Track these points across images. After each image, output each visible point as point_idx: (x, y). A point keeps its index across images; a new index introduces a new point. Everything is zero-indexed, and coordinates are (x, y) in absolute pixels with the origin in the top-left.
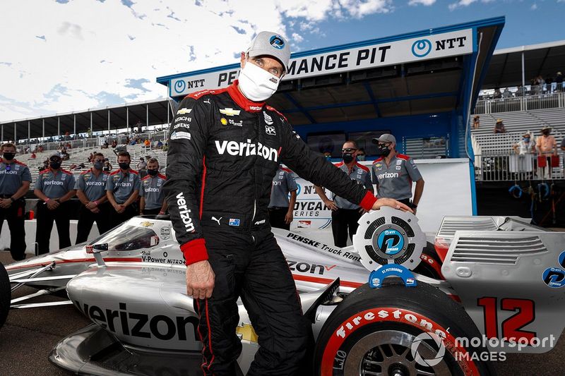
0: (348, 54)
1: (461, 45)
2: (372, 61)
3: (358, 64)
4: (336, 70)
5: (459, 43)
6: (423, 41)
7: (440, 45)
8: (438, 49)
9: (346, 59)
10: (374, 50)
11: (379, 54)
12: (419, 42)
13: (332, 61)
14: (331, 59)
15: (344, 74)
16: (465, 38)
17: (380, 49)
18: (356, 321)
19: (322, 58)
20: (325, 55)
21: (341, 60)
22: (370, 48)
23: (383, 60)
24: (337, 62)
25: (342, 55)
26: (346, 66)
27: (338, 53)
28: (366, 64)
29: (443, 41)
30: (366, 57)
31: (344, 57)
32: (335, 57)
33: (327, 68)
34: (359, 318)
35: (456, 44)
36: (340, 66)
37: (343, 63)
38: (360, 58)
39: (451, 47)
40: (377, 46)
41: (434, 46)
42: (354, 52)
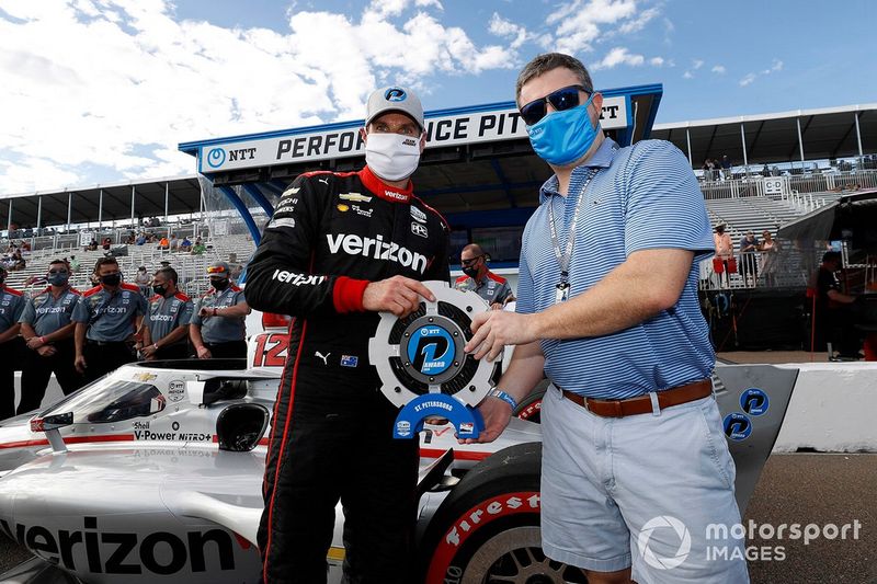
0: (467, 120)
1: (613, 116)
2: (500, 132)
3: (481, 134)
4: (451, 141)
5: (609, 113)
9: (465, 128)
10: (502, 117)
11: (509, 122)
13: (445, 130)
14: (444, 126)
15: (463, 147)
16: (617, 108)
17: (510, 115)
18: (475, 517)
19: (431, 124)
20: (436, 120)
21: (458, 128)
22: (497, 114)
23: (514, 130)
24: (452, 130)
25: (459, 121)
26: (465, 136)
27: (453, 119)
28: (491, 135)
30: (492, 126)
31: (462, 124)
32: (449, 123)
33: (438, 138)
34: (480, 512)
36: (457, 136)
37: (461, 132)
38: (483, 127)
40: (507, 112)
42: (475, 119)
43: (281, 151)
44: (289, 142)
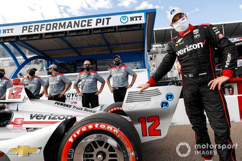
0: (92, 20)
1: (140, 19)
2: (103, 24)
3: (96, 25)
4: (86, 27)
5: (139, 18)
6: (125, 17)
7: (132, 19)
8: (131, 20)
9: (91, 23)
10: (104, 19)
11: (106, 21)
12: (123, 17)
13: (84, 23)
14: (84, 22)
15: (90, 29)
16: (141, 16)
17: (106, 19)
19: (79, 21)
20: (81, 20)
21: (88, 23)
22: (102, 18)
23: (108, 24)
24: (86, 23)
25: (89, 20)
26: (91, 26)
27: (87, 19)
28: (100, 25)
29: (133, 17)
30: (100, 22)
31: (90, 21)
32: (85, 21)
33: (82, 26)
35: (138, 19)
36: (88, 26)
38: (97, 23)
39: (136, 20)
40: (105, 17)
41: (129, 19)
42: (94, 20)
43: (23, 30)
44: (26, 27)
